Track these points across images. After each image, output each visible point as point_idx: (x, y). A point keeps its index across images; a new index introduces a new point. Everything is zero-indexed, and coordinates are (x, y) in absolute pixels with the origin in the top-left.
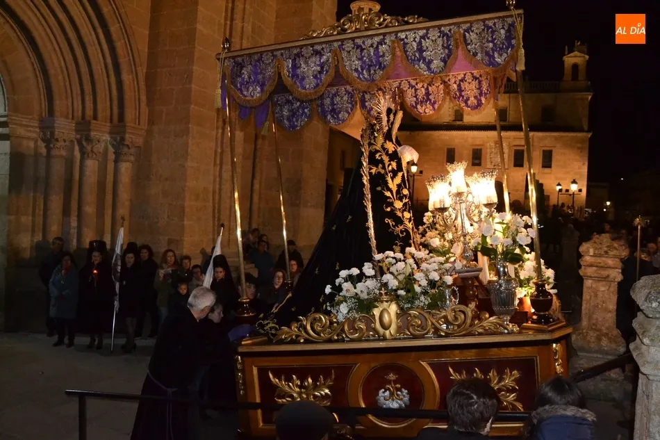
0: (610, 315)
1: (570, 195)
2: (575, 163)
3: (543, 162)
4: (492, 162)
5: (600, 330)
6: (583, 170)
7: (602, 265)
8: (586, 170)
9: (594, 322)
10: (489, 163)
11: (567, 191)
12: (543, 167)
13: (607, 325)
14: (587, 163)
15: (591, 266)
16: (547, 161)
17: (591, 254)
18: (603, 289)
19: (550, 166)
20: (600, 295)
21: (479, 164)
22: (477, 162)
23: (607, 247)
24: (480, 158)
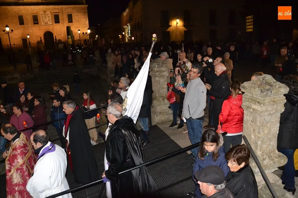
0: (165, 89)
1: (88, 35)
2: (83, 19)
3: (69, 20)
4: (44, 22)
5: (163, 96)
6: (86, 23)
7: (161, 71)
8: (88, 23)
9: (160, 93)
10: (42, 23)
11: (86, 33)
12: (69, 22)
13: (165, 94)
14: (88, 19)
15: (157, 72)
16: (70, 19)
17: (157, 67)
18: (162, 80)
19: (72, 22)
20: (161, 82)
21: (38, 23)
22: (36, 22)
23: (162, 63)
24: (37, 20)
